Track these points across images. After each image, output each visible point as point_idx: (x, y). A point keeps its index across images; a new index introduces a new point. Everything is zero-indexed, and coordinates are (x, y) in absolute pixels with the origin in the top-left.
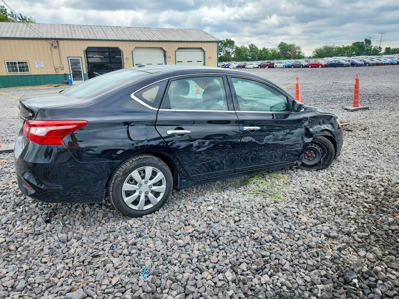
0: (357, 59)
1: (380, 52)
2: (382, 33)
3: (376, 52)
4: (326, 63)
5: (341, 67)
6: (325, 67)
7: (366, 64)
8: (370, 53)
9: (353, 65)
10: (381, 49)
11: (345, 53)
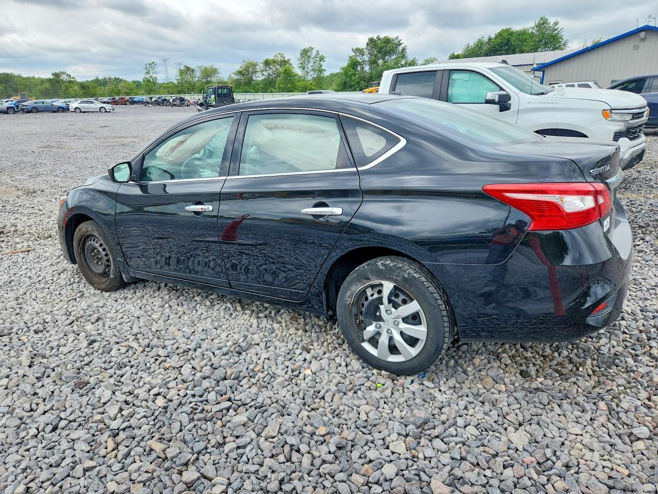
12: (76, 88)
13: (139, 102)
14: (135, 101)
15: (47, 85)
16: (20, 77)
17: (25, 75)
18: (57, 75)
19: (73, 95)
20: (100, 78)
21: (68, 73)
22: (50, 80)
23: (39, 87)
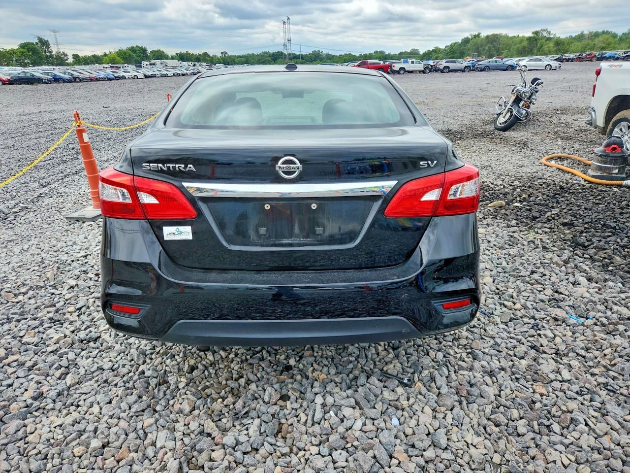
0: (37, 71)
1: (67, 60)
2: (55, 32)
3: (60, 61)
4: (9, 78)
5: (39, 83)
6: (9, 84)
7: (75, 79)
8: (53, 61)
9: (57, 80)
10: (67, 55)
11: (12, 61)
12: (551, 44)
13: (610, 57)
14: (605, 57)
15: (525, 44)
16: (506, 37)
17: (510, 35)
18: (536, 33)
19: (546, 52)
20: (586, 32)
21: (549, 30)
22: (529, 39)
23: (518, 45)
